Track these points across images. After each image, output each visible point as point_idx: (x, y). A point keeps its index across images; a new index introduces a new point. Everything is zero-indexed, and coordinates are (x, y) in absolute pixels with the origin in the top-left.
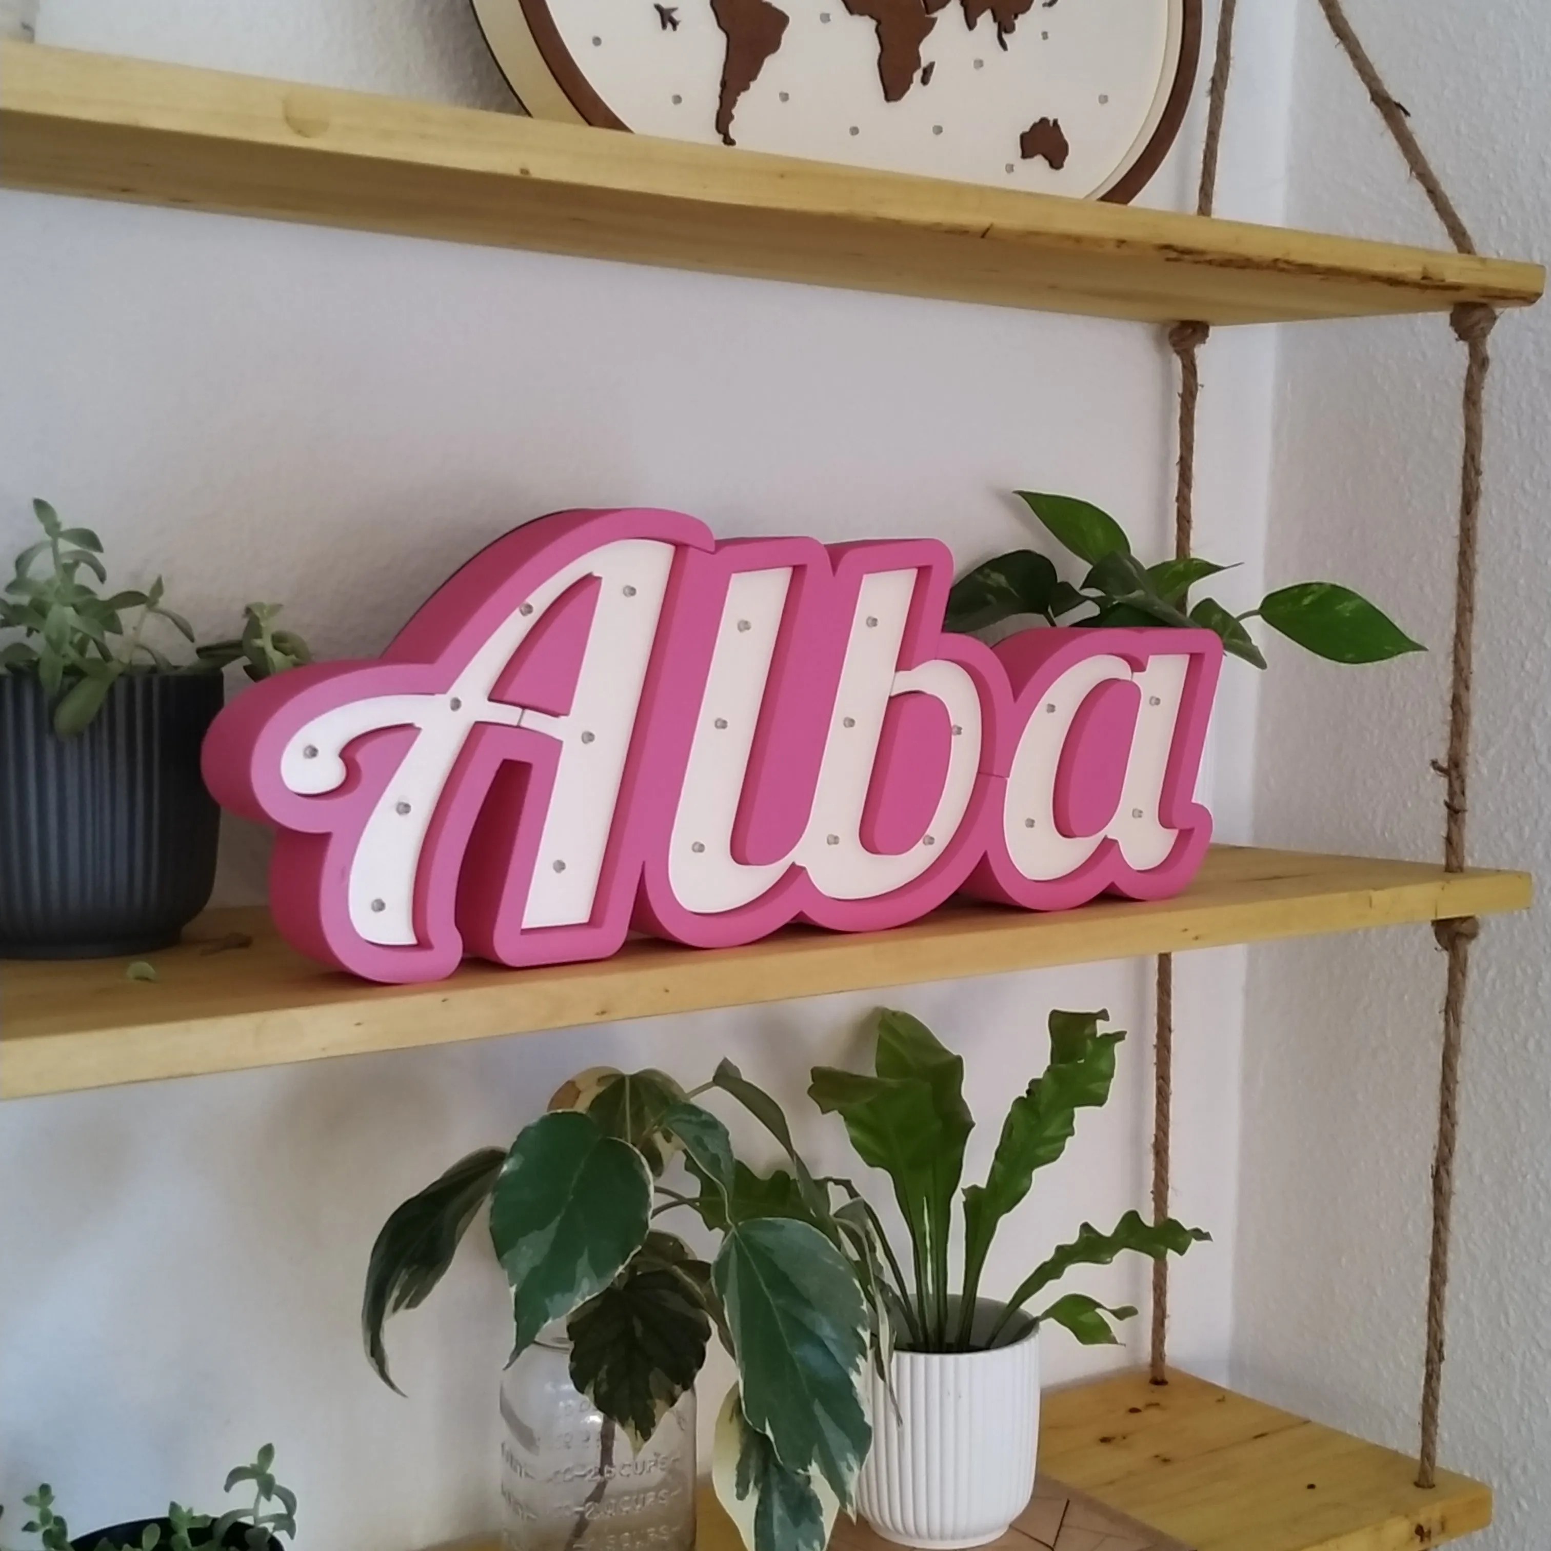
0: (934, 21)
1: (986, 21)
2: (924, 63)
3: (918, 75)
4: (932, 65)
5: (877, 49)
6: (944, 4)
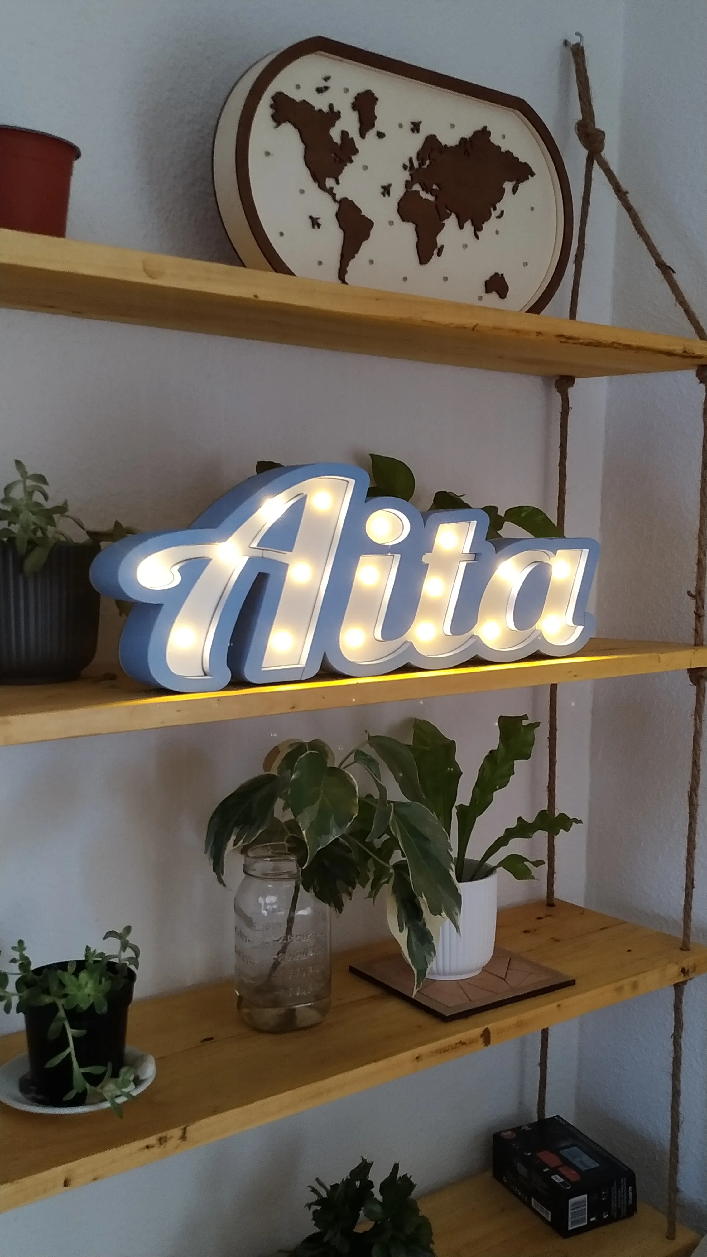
0: (444, 225)
1: (468, 225)
2: (439, 246)
3: (435, 252)
4: (442, 247)
5: (416, 239)
6: (448, 216)
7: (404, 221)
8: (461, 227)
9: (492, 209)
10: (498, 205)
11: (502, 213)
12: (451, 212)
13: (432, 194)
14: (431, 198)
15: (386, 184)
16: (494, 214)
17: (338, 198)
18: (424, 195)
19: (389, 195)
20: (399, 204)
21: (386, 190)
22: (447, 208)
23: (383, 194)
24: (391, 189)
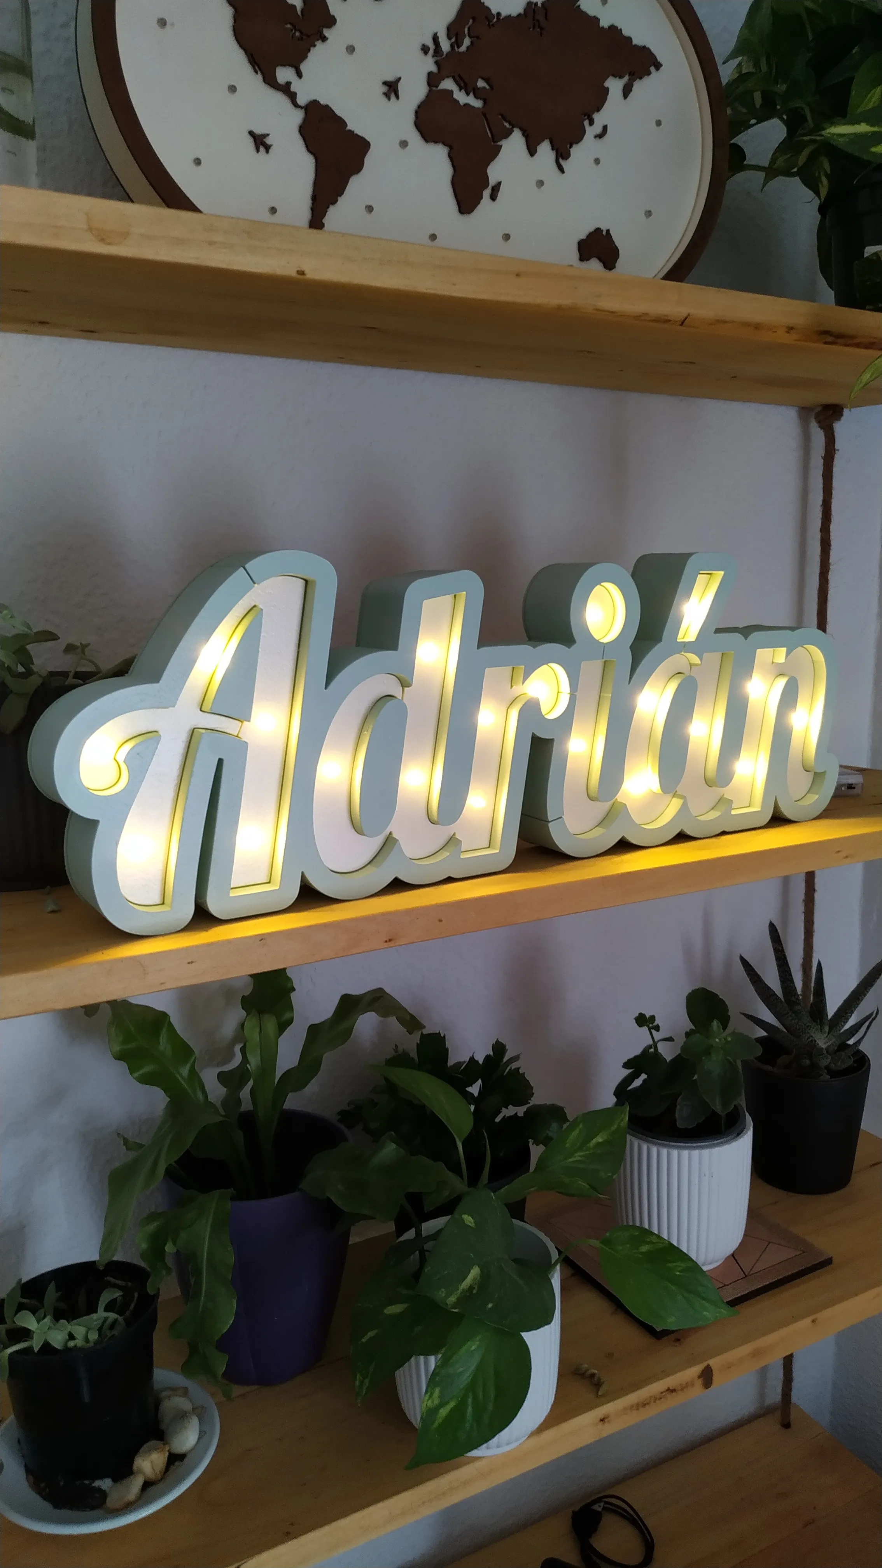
0: (499, 148)
1: (545, 150)
2: (492, 183)
3: (487, 193)
4: (499, 184)
5: (450, 171)
6: (507, 134)
7: (427, 140)
8: (532, 152)
9: (586, 123)
10: (596, 117)
11: (605, 128)
12: (513, 126)
13: (476, 97)
14: (477, 104)
15: (390, 78)
16: (591, 131)
17: (302, 100)
18: (461, 97)
19: (397, 97)
20: (416, 112)
21: (392, 88)
22: (506, 121)
23: (387, 95)
24: (400, 85)
